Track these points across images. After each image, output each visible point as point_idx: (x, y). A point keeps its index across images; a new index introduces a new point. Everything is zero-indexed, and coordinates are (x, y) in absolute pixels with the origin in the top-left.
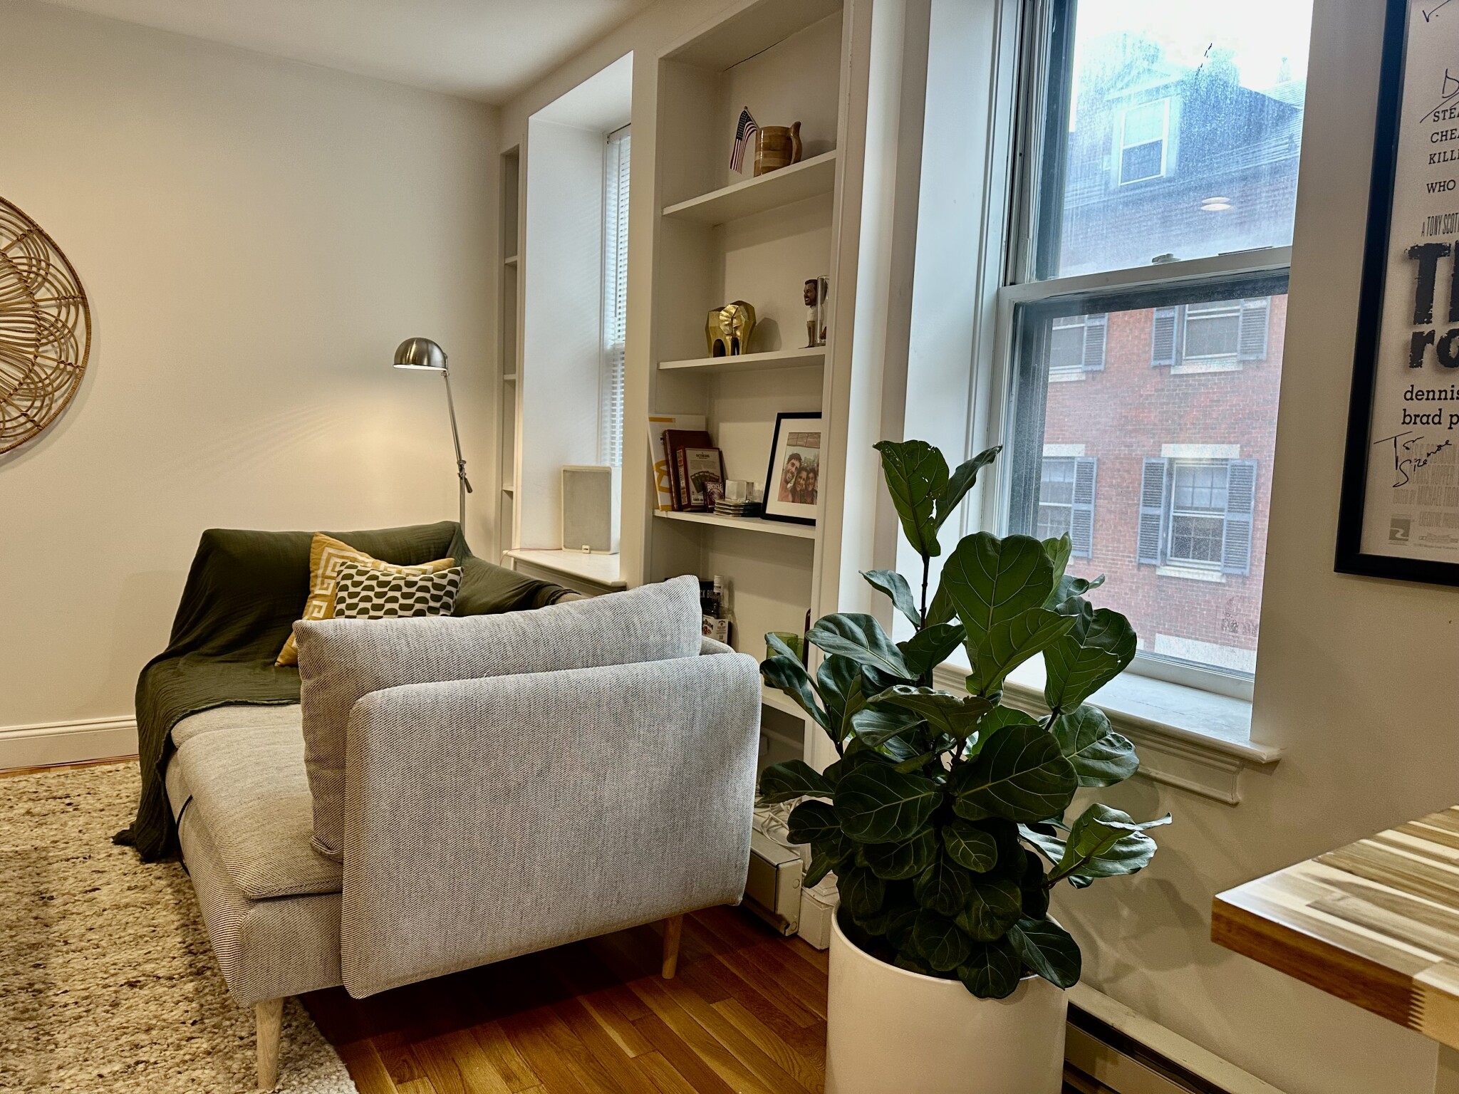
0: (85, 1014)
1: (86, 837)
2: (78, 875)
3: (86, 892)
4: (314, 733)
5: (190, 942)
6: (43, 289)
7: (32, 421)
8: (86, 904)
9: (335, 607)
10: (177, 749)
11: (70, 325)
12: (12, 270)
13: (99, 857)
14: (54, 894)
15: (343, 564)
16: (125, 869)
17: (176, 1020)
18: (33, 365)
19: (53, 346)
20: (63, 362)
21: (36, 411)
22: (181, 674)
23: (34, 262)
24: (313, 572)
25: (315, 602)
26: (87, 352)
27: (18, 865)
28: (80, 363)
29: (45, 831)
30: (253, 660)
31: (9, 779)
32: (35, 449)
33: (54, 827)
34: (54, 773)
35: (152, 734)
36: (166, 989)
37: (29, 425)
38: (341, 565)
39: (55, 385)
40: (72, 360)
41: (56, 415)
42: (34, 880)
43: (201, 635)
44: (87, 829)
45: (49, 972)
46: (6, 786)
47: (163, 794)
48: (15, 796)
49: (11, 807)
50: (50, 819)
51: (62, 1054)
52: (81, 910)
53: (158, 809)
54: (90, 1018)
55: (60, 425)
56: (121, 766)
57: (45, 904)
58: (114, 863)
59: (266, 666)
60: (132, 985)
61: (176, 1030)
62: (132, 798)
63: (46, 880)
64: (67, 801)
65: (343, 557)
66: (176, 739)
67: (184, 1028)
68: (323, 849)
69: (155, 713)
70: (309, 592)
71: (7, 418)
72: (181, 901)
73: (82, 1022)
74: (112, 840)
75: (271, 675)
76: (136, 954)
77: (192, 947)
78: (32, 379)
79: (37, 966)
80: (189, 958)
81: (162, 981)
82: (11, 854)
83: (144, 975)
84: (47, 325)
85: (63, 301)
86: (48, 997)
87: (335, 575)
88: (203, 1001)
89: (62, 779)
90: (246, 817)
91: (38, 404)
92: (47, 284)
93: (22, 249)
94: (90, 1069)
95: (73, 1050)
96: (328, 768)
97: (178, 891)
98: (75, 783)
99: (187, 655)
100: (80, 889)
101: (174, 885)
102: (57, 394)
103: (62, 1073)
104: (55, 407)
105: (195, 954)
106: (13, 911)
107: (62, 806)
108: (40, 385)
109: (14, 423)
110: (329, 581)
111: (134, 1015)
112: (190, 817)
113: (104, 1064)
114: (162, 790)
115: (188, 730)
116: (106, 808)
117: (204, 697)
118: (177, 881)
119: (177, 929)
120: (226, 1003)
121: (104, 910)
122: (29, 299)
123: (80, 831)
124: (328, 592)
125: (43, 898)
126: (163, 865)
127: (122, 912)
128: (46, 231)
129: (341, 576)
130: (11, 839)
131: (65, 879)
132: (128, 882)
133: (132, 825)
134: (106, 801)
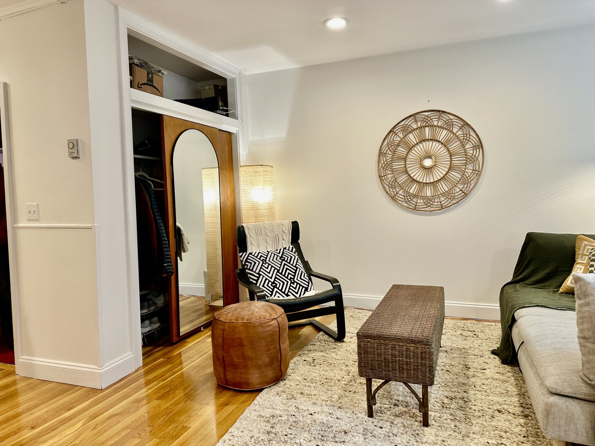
0: (482, 416)
1: (481, 348)
2: (479, 362)
3: (481, 369)
4: (583, 325)
5: (522, 402)
6: (468, 144)
7: (464, 192)
8: (481, 374)
9: (589, 269)
10: (517, 321)
11: (477, 156)
12: (458, 139)
13: (486, 357)
14: (470, 367)
15: (592, 250)
16: (495, 364)
17: (517, 432)
18: (464, 172)
19: (471, 165)
20: (474, 170)
21: (465, 189)
22: (517, 291)
23: (465, 135)
24: (577, 252)
25: (578, 266)
26: (483, 165)
27: (458, 352)
28: (480, 170)
29: (467, 342)
30: (547, 289)
31: (455, 321)
32: (464, 203)
33: (470, 342)
34: (469, 321)
35: (506, 313)
36: (512, 418)
37: (463, 194)
38: (591, 250)
39: (471, 179)
40: (477, 169)
41: (472, 190)
42: (464, 360)
43: (526, 276)
44: (481, 346)
45: (469, 395)
46: (454, 323)
47: (510, 338)
48: (457, 327)
49: (456, 331)
50: (468, 338)
51: (475, 428)
52: (480, 376)
53: (508, 344)
54: (484, 419)
55: (472, 194)
56: (493, 324)
57: (467, 370)
58: (491, 361)
59: (554, 292)
60: (499, 411)
61: (517, 437)
62: (498, 337)
63: (467, 361)
64: (474, 333)
65: (592, 246)
66: (516, 317)
67: (519, 437)
68: (587, 380)
69: (507, 305)
70: (575, 261)
71: (456, 192)
72: (518, 384)
73: (481, 419)
74: (490, 352)
75: (557, 296)
76: (500, 400)
77: (523, 405)
78: (464, 177)
79: (465, 392)
80: (521, 409)
81: (511, 414)
82: (456, 348)
83: (504, 409)
84: (469, 157)
85: (475, 147)
86: (469, 405)
87: (588, 254)
88: (528, 429)
89: (472, 325)
90: (549, 356)
91: (466, 186)
92: (469, 143)
93: (461, 131)
94: (484, 438)
95: (478, 428)
96: (590, 342)
97: (517, 379)
98: (477, 327)
99: (520, 283)
100: (479, 368)
101: (515, 377)
102: (472, 182)
103: (474, 435)
104: (471, 187)
105: (524, 408)
106: (457, 369)
107: (472, 335)
108: (467, 179)
109: (458, 194)
110: (585, 257)
111: (500, 424)
112: (523, 350)
113: (489, 439)
114: (510, 336)
115: (521, 314)
116: (488, 339)
117: (528, 302)
118: (516, 375)
119: (516, 395)
120: (538, 434)
121: (488, 378)
122: (463, 149)
123: (479, 346)
124: (585, 262)
125: (467, 367)
126: (510, 367)
127: (495, 381)
128: (469, 123)
129: (591, 255)
130: (456, 343)
131: (474, 362)
132: (497, 370)
133: (498, 348)
134: (488, 336)
